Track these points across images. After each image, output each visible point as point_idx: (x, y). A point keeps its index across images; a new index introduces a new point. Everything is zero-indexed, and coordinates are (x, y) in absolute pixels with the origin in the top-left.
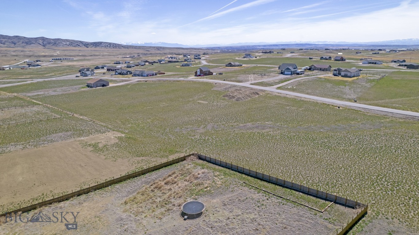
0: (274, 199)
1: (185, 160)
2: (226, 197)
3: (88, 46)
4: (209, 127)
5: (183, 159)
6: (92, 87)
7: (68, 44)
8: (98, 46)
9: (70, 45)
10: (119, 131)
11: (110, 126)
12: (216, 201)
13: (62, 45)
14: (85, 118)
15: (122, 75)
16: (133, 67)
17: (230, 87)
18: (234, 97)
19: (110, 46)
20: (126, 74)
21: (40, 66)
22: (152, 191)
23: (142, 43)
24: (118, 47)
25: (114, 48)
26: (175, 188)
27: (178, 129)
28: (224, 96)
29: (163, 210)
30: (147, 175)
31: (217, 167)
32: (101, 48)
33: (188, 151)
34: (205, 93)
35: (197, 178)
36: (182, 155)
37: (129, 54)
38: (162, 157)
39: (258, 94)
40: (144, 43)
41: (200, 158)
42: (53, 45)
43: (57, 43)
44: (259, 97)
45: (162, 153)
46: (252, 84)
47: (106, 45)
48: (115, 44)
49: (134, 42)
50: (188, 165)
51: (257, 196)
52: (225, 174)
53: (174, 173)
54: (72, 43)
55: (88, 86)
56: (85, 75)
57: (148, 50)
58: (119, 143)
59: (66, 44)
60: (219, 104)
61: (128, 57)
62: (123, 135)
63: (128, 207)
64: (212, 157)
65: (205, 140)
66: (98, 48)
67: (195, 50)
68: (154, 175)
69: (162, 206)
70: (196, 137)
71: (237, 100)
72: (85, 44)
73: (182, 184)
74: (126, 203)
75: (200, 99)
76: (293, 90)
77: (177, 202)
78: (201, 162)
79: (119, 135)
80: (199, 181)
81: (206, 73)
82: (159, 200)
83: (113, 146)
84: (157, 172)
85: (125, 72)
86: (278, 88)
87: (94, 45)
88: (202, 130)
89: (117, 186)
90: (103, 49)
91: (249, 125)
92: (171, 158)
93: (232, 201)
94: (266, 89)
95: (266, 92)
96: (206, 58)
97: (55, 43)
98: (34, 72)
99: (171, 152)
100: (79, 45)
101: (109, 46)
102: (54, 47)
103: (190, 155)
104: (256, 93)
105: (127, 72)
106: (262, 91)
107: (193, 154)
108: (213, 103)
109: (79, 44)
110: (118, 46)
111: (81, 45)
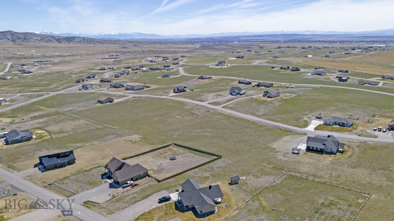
0: (198, 156)
1: (170, 146)
2: (183, 156)
3: (60, 41)
4: (180, 132)
5: (169, 145)
6: (103, 103)
7: (39, 39)
8: (72, 41)
9: (41, 40)
10: (138, 135)
11: (132, 132)
12: (180, 156)
13: (32, 40)
14: (116, 127)
15: (116, 88)
16: (120, 76)
17: (195, 106)
18: (195, 114)
19: (84, 41)
20: (119, 87)
21: (32, 73)
22: (160, 155)
23: (115, 33)
24: (92, 43)
25: (88, 43)
26: (167, 154)
27: (166, 133)
28: (190, 113)
29: (164, 159)
30: (157, 151)
31: (182, 148)
32: (75, 43)
33: (171, 142)
34: (179, 110)
35: (174, 151)
36: (169, 144)
37: (107, 53)
38: (161, 145)
39: (209, 112)
40: (117, 34)
41: (176, 145)
42: (23, 40)
43: (27, 38)
44: (209, 114)
45: (160, 144)
46: (209, 103)
47: (80, 40)
48: (90, 39)
49: (106, 33)
50: (171, 147)
51: (193, 155)
52: (184, 150)
53: (166, 150)
54: (43, 38)
55: (100, 102)
56: (86, 88)
57: (125, 46)
58: (141, 140)
59: (37, 39)
60: (187, 118)
61: (107, 57)
62: (141, 136)
63: (153, 158)
64: (180, 144)
65: (178, 138)
66: (71, 45)
67: (174, 46)
68: (159, 151)
69: (164, 158)
70: (174, 137)
71: (197, 116)
72: (57, 39)
73: (170, 153)
74: (152, 158)
75: (177, 115)
76: (231, 108)
77: (168, 157)
78: (176, 146)
79: (139, 136)
80: (175, 152)
81: (182, 91)
82: (162, 157)
83: (139, 141)
84: (160, 150)
85: (118, 86)
86: (224, 107)
87: (67, 40)
88: (177, 134)
89: (148, 154)
90: (78, 45)
91: (199, 131)
92: (165, 145)
93: (185, 156)
94: (216, 108)
95: (215, 110)
96: (184, 62)
97: (25, 39)
98: (35, 82)
99: (164, 143)
100: (51, 41)
101: (82, 41)
102: (24, 43)
103: (172, 144)
104: (209, 111)
105: (120, 86)
106: (213, 109)
107: (173, 144)
108: (183, 118)
109: (51, 39)
110: (93, 41)
111: (53, 40)
